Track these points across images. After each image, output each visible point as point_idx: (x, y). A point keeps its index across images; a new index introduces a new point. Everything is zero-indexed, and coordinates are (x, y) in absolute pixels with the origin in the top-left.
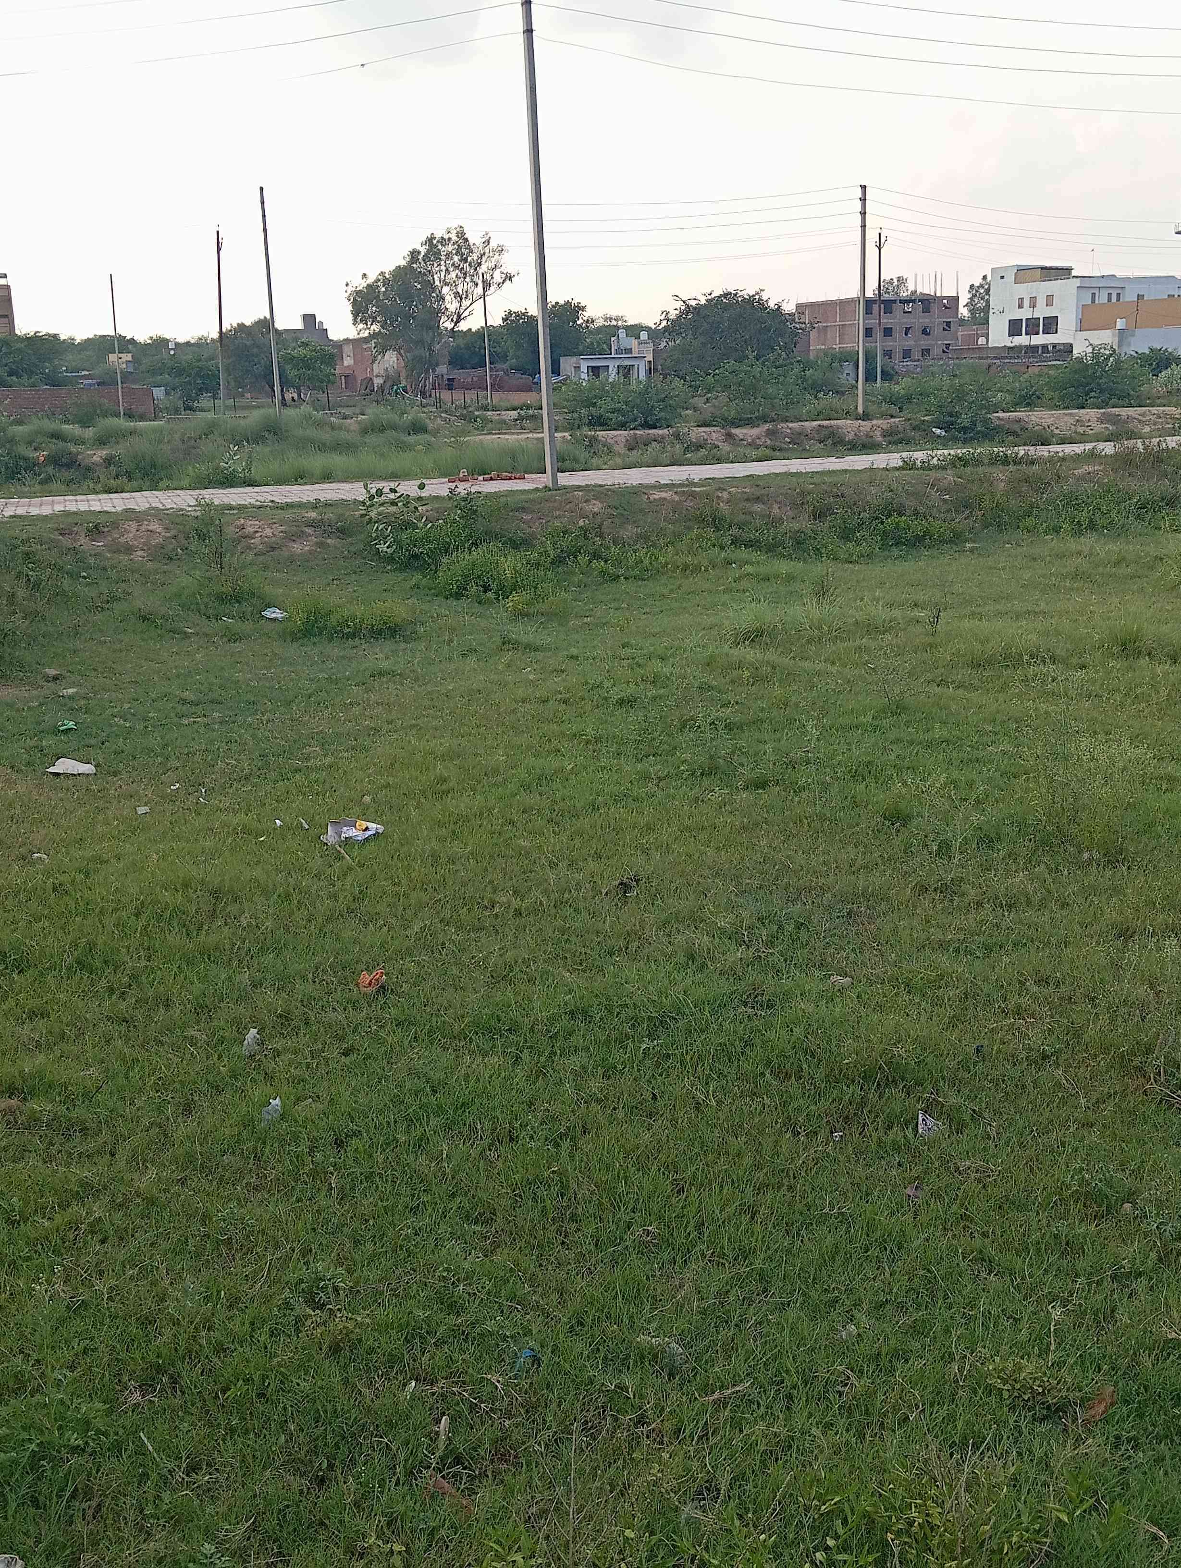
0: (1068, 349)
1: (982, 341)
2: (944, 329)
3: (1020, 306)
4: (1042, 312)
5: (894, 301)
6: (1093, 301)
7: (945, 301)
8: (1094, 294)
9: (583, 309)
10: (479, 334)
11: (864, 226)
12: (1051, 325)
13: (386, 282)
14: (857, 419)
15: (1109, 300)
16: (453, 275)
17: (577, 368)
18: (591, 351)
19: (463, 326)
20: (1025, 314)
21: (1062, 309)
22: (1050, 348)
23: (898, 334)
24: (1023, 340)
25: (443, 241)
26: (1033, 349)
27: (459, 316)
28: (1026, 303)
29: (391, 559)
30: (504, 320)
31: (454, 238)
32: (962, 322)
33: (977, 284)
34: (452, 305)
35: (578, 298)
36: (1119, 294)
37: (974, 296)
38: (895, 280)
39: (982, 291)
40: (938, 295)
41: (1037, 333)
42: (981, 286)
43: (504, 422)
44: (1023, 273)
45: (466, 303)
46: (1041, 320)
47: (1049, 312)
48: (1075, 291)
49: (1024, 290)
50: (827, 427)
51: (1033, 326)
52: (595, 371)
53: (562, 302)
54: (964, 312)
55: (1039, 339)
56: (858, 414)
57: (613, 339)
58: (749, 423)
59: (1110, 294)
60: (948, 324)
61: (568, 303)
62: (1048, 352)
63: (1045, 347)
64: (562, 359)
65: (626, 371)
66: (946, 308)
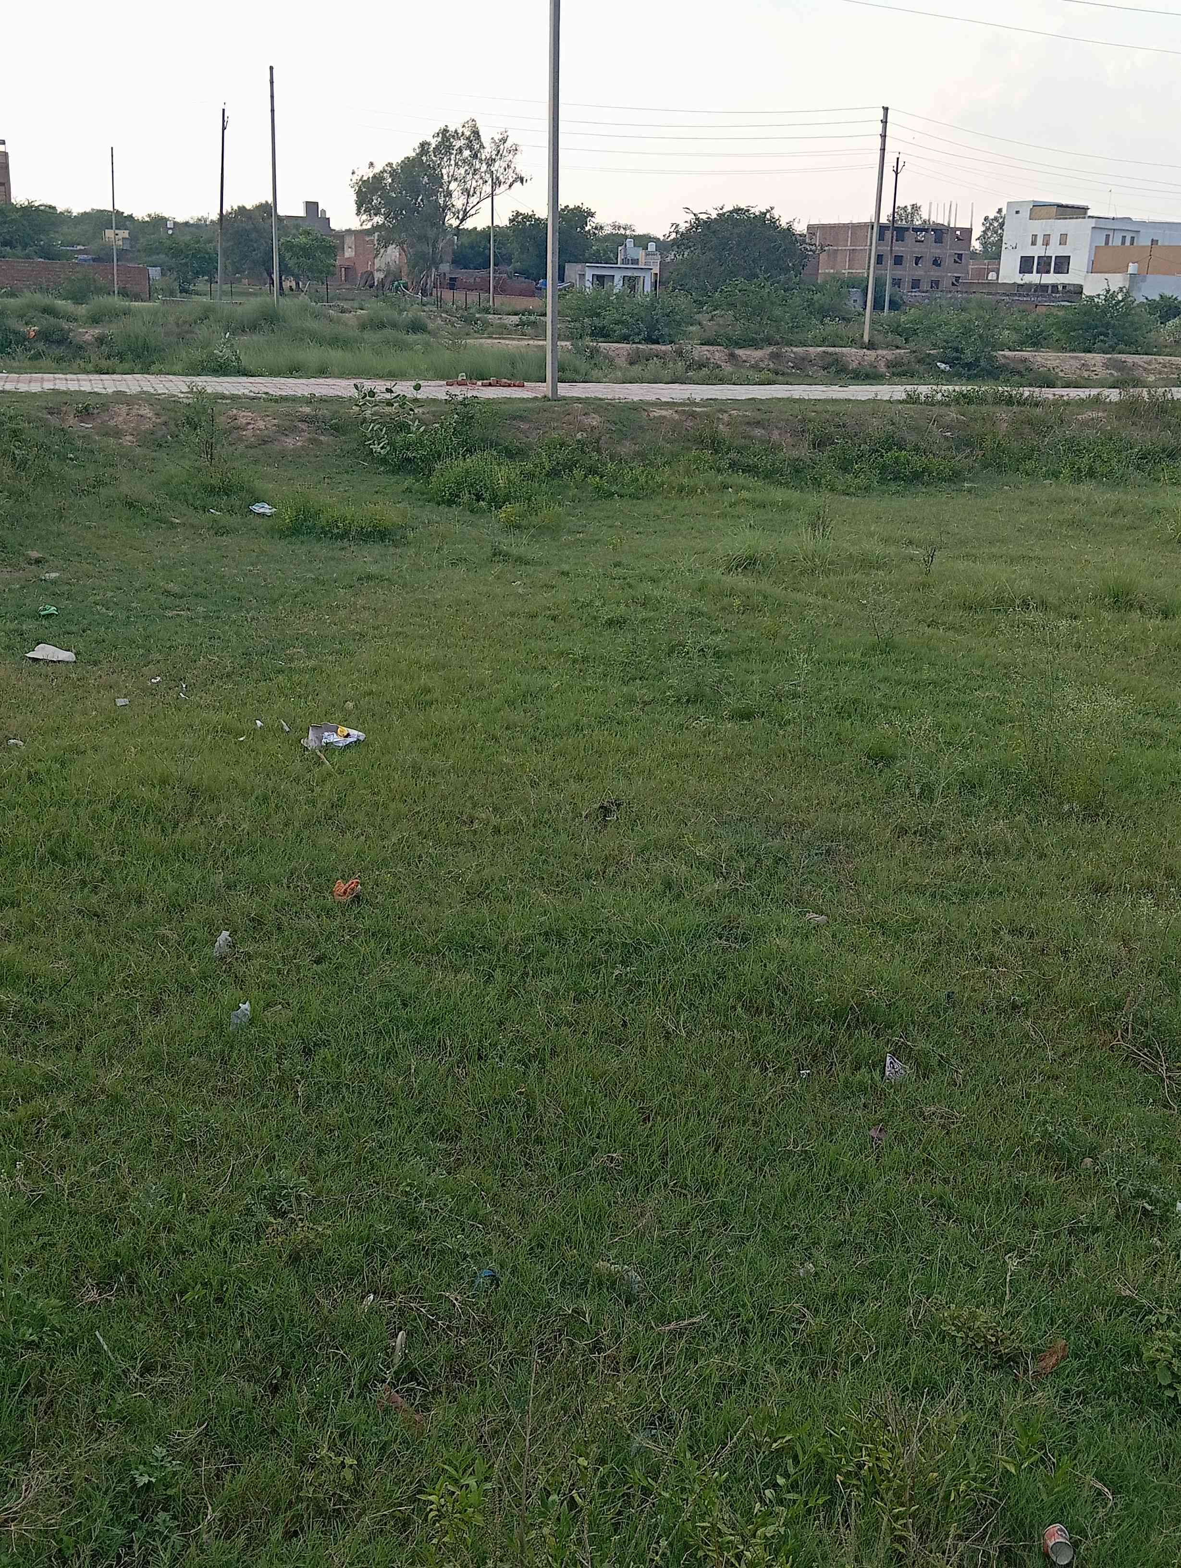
0: (1079, 290)
1: (992, 276)
2: (955, 262)
3: (1034, 243)
4: (1054, 251)
5: (907, 229)
6: (1107, 243)
7: (958, 233)
8: (1108, 236)
9: (592, 215)
10: (485, 234)
11: (883, 150)
12: (1062, 265)
13: (393, 174)
14: (862, 348)
15: (1123, 243)
16: (462, 171)
17: (582, 276)
18: (597, 259)
19: (469, 224)
20: (1037, 252)
21: (1075, 249)
22: (1060, 288)
23: (908, 262)
24: (1034, 278)
25: (456, 135)
26: (1043, 288)
27: (465, 213)
28: (1040, 241)
29: (384, 461)
30: (511, 221)
31: (467, 133)
32: (974, 255)
33: (991, 217)
34: (458, 201)
35: (588, 204)
36: (1133, 238)
37: (988, 229)
38: (909, 208)
39: (996, 224)
40: (952, 225)
41: (1048, 272)
42: (996, 219)
43: (505, 327)
44: (1039, 209)
45: (474, 200)
46: (1053, 259)
47: (1062, 252)
48: (1089, 232)
49: (1039, 227)
50: (831, 354)
51: (1044, 265)
52: (600, 279)
53: (571, 206)
54: (976, 245)
55: (1050, 279)
56: (863, 343)
57: (620, 248)
58: (753, 343)
59: (1124, 237)
60: (960, 256)
61: (578, 208)
62: (1058, 292)
63: (1055, 287)
64: (567, 266)
65: (631, 283)
66: (959, 239)
